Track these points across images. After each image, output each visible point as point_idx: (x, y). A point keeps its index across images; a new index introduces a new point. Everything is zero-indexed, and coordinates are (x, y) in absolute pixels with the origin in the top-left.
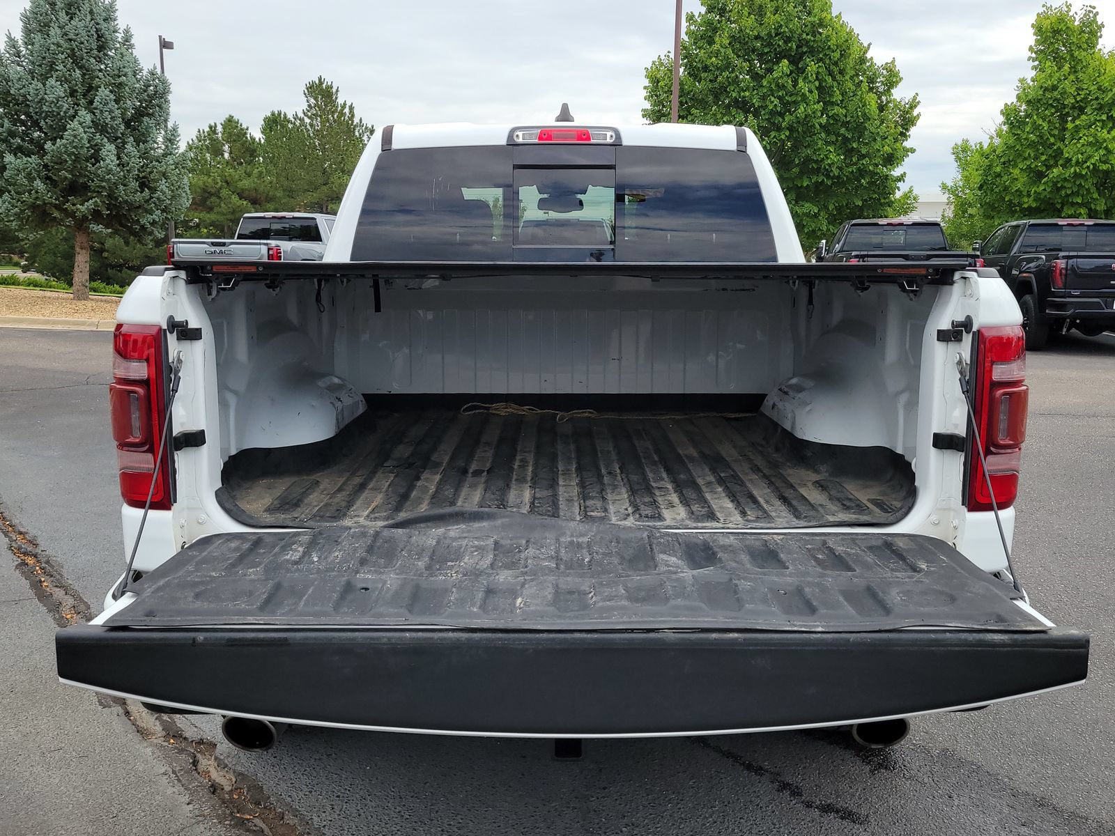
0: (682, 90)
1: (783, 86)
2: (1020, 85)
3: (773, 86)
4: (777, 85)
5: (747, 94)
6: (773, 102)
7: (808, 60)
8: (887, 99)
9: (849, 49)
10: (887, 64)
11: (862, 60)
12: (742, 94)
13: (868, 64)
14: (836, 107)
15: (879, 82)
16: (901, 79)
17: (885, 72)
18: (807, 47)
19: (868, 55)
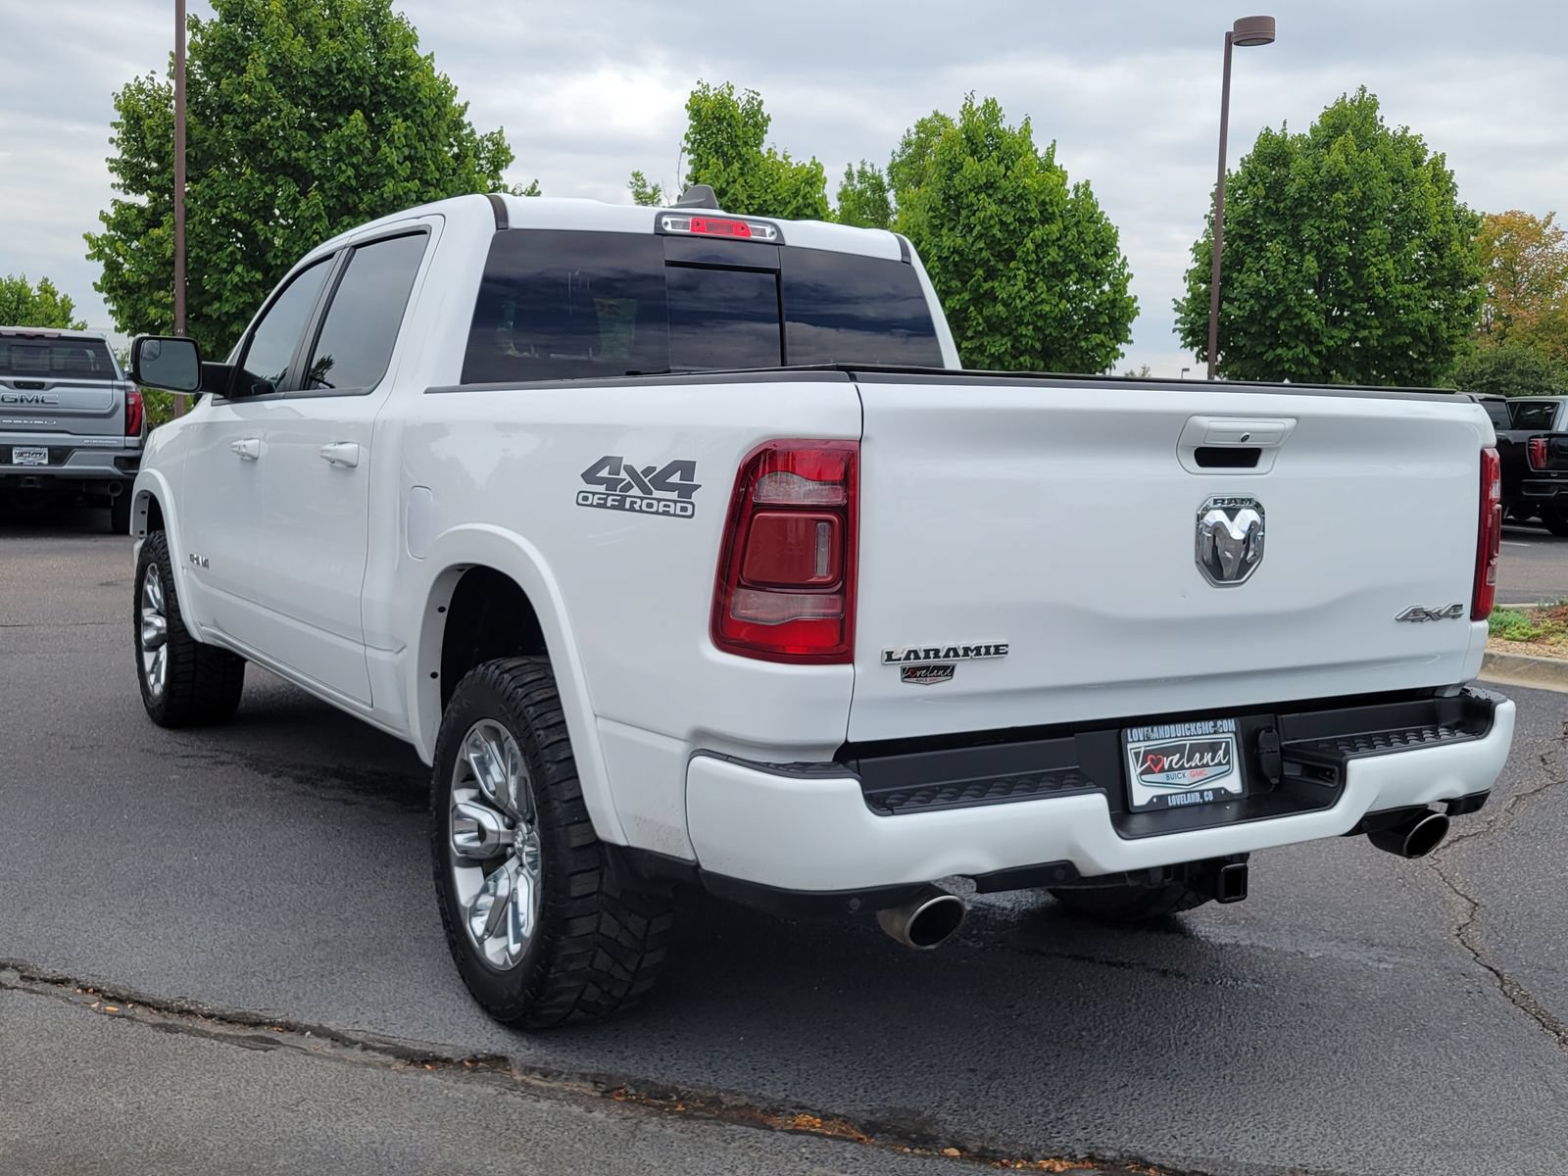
0: (189, 137)
1: (358, 149)
2: (633, 180)
3: (343, 148)
4: (349, 146)
5: (301, 154)
6: (344, 172)
7: (390, 115)
8: (494, 184)
9: (445, 106)
10: (492, 134)
11: (458, 125)
12: (294, 154)
13: (465, 132)
14: (432, 189)
15: (483, 159)
16: (512, 158)
17: (490, 144)
18: (386, 95)
19: (466, 119)
